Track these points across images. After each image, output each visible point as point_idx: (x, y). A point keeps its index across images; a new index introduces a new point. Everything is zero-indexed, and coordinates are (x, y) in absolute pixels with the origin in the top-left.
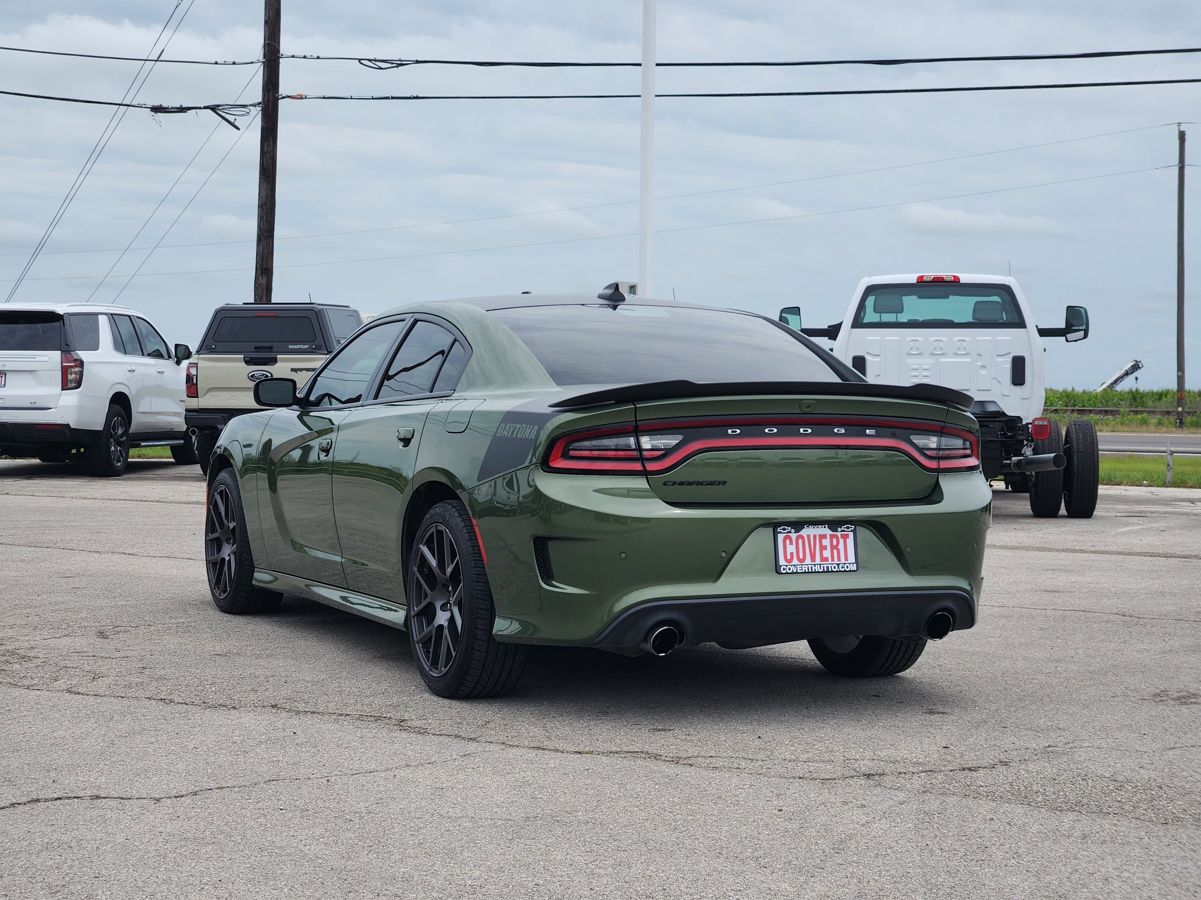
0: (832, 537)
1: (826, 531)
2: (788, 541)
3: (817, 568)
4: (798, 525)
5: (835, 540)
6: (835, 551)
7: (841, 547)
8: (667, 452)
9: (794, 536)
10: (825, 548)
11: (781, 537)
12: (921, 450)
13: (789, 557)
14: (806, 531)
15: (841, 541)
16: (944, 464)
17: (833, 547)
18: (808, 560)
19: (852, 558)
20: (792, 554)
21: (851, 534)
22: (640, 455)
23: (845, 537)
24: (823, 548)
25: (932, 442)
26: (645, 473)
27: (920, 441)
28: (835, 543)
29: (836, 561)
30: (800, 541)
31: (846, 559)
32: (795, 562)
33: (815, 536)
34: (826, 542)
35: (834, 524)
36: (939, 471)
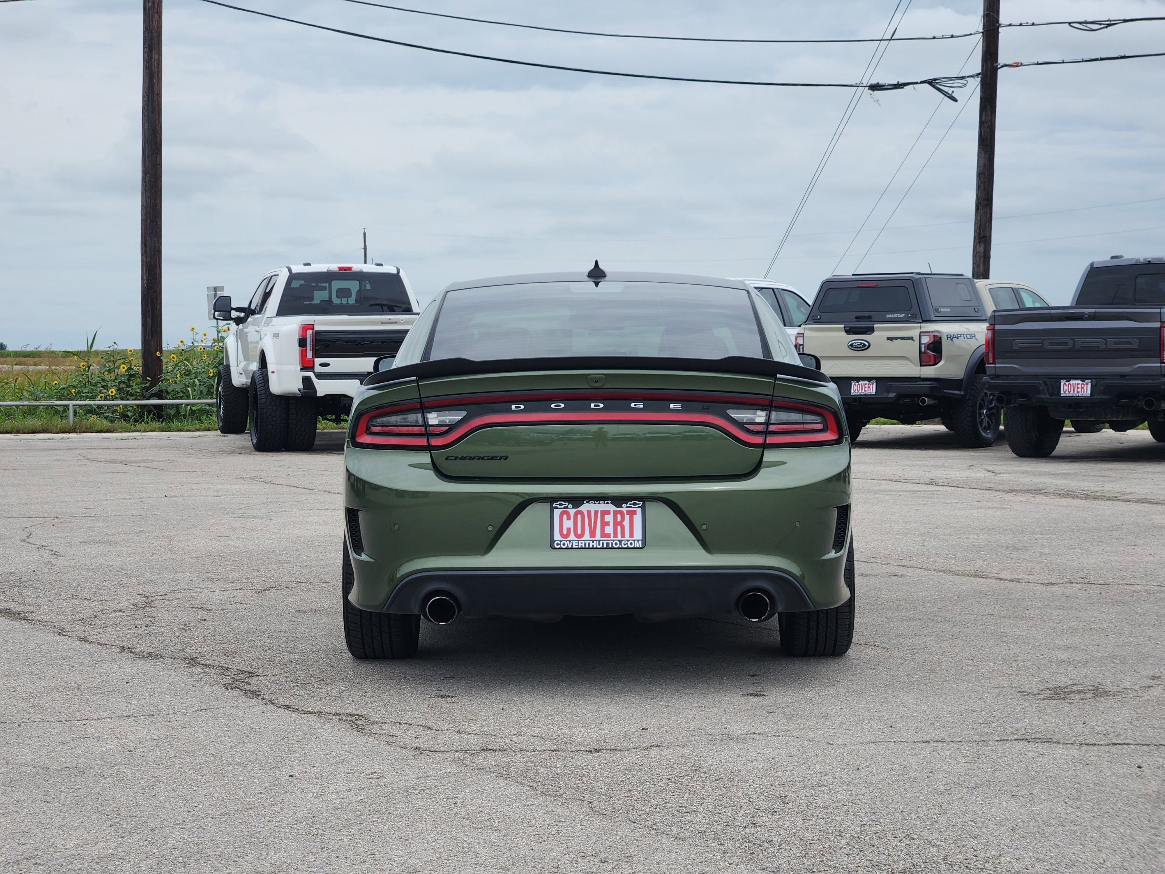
0: (616, 513)
1: (610, 507)
2: (565, 517)
3: (596, 544)
4: (577, 500)
5: (619, 516)
6: (619, 528)
7: (626, 523)
8: (452, 427)
9: (572, 511)
10: (608, 524)
11: (557, 513)
12: (741, 425)
13: (565, 532)
14: (585, 507)
15: (627, 517)
16: (770, 440)
17: (616, 524)
18: (587, 536)
19: (638, 534)
20: (569, 530)
21: (639, 511)
22: (427, 431)
23: (632, 514)
24: (604, 524)
25: (760, 416)
26: (428, 448)
27: (737, 415)
28: (619, 519)
29: (619, 538)
30: (579, 516)
31: (631, 535)
32: (572, 537)
33: (596, 512)
34: (609, 518)
35: (618, 500)
36: (765, 446)
